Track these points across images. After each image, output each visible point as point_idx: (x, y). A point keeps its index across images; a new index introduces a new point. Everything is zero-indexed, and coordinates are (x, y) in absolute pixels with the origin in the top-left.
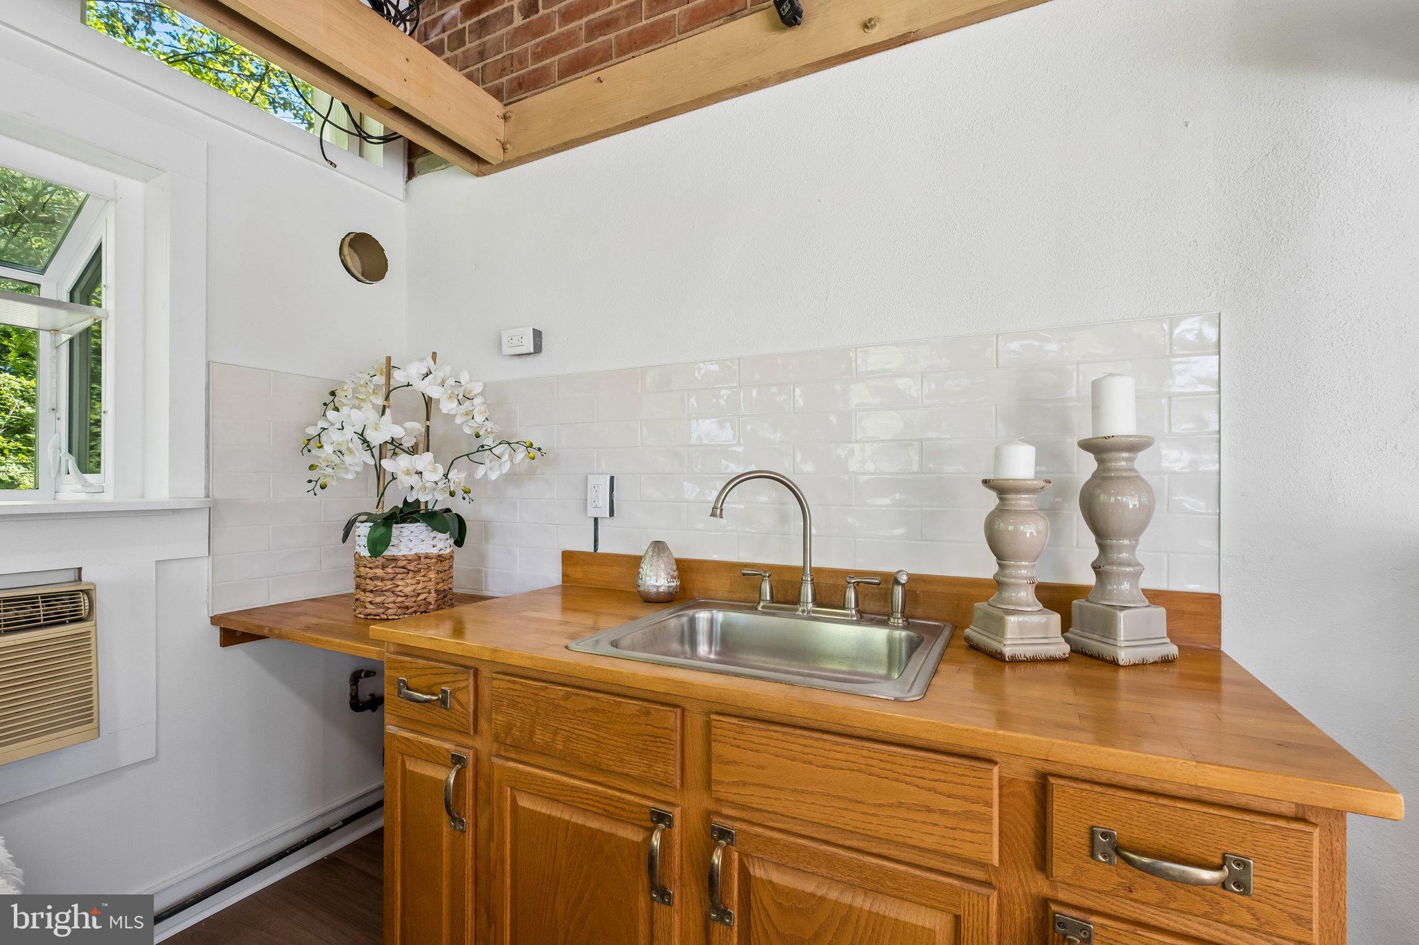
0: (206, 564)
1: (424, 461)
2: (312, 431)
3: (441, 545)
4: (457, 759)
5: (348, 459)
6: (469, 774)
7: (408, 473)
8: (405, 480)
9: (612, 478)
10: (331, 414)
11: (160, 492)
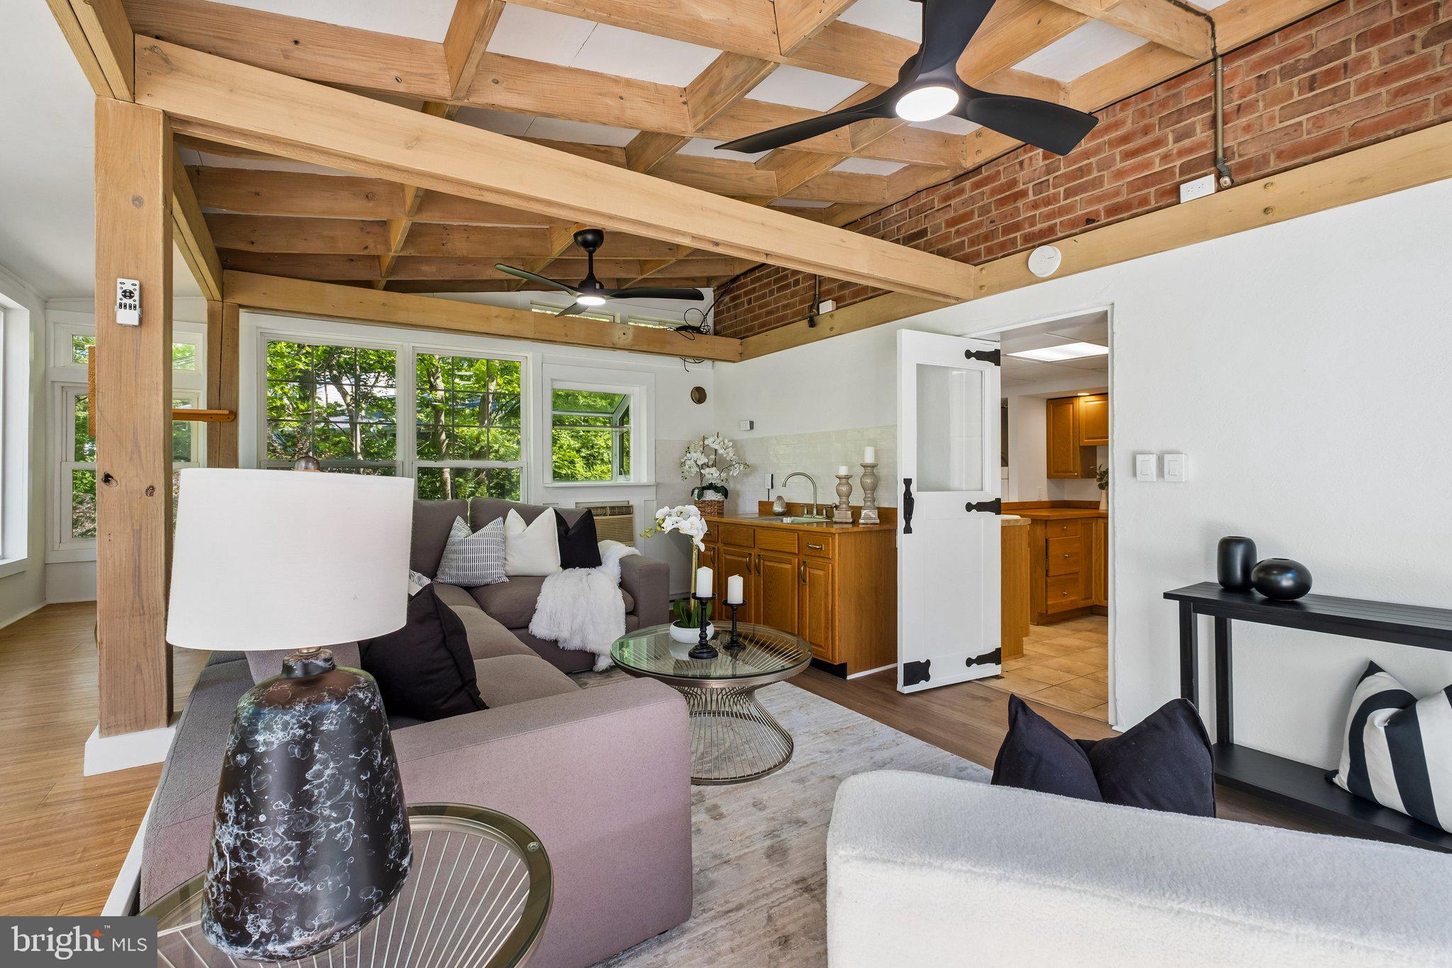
0: (655, 502)
1: (713, 470)
2: (683, 460)
3: (719, 497)
4: (714, 548)
5: (692, 470)
6: (716, 552)
7: (708, 474)
8: (708, 476)
9: (772, 475)
10: (688, 454)
11: (644, 479)
